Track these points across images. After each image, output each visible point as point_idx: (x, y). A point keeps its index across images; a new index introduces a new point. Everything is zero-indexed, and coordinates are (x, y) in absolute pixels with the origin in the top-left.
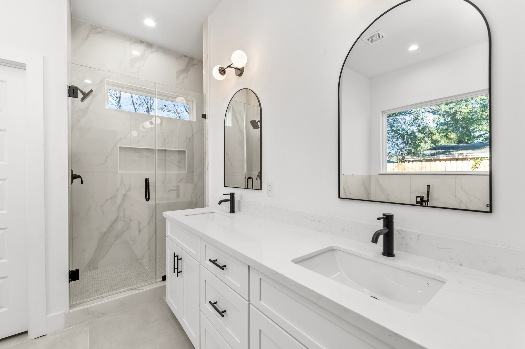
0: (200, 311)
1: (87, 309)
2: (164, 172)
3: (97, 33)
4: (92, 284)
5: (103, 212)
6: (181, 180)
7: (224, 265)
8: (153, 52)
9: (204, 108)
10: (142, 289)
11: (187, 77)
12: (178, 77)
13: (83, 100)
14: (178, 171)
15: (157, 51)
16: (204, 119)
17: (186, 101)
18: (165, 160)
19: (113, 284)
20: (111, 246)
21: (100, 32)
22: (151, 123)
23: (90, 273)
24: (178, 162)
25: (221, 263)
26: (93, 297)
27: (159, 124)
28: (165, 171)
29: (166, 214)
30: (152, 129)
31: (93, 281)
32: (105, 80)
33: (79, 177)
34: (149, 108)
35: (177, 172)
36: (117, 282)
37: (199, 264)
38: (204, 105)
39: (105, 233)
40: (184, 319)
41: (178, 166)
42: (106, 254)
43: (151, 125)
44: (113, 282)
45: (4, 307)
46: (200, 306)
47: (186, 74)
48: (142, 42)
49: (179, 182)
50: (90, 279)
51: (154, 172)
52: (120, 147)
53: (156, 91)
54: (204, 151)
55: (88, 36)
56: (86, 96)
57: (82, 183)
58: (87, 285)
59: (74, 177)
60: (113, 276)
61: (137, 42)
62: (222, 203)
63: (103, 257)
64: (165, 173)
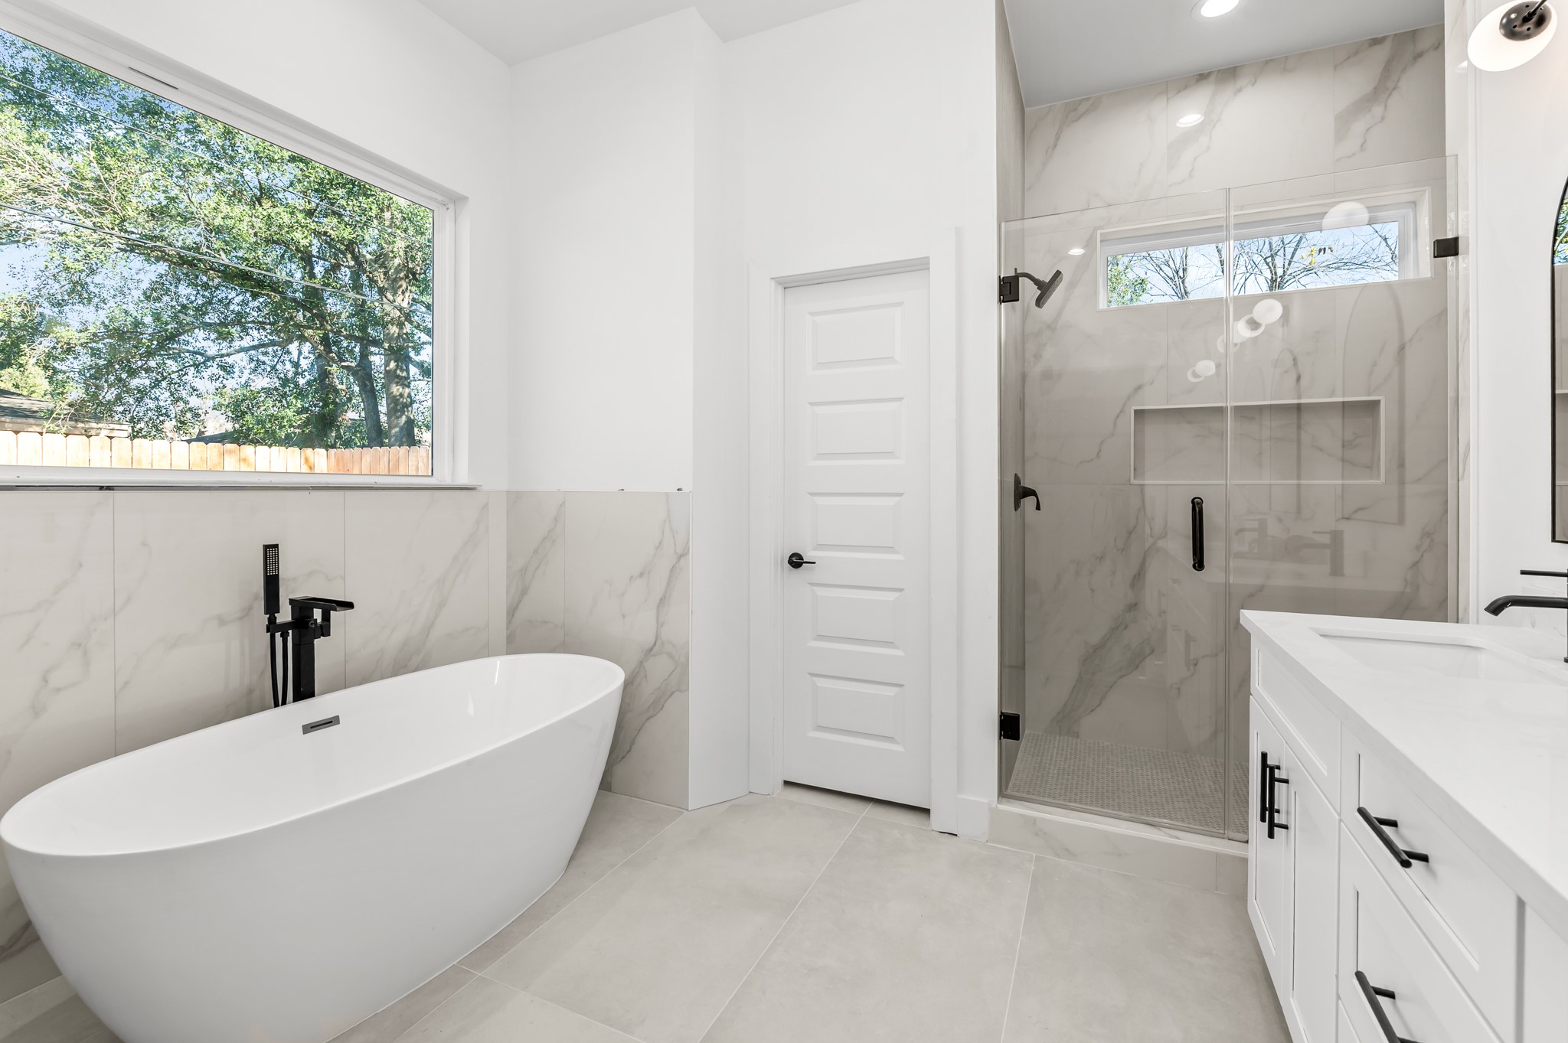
0: (1338, 997)
1: (1034, 820)
2: (1295, 482)
3: (1079, 118)
4: (1059, 768)
5: (1093, 591)
6: (1357, 511)
7: (1420, 850)
8: (1239, 90)
9: (1451, 216)
10: (1178, 838)
11: (1383, 119)
12: (1341, 133)
13: (1040, 302)
14: (1343, 479)
15: (1256, 81)
16: (1450, 259)
17: (1370, 212)
18: (1299, 442)
19: (1108, 791)
20: (1111, 687)
21: (1086, 112)
22: (1254, 324)
23: (1059, 740)
24: (1343, 447)
25: (1407, 839)
26: (1054, 798)
27: (1279, 320)
28: (1299, 478)
29: (1252, 618)
30: (1254, 340)
31: (1062, 763)
32: (1099, 232)
33: (1033, 493)
34: (1280, 272)
35: (1340, 482)
36: (1118, 789)
37: (1337, 817)
38: (1450, 204)
39: (1099, 648)
40: (1291, 1000)
41: (1343, 460)
42: (1099, 705)
43: (1252, 330)
44: (1108, 786)
45: (898, 743)
46: (1337, 976)
47: (1378, 110)
48: (1202, 77)
49: (1348, 519)
50: (1057, 753)
51: (1223, 482)
52: (1136, 412)
53: (1227, 218)
54: (1451, 394)
55: (1057, 138)
56: (1045, 289)
57: (1038, 508)
58: (1047, 766)
59: (1022, 493)
60: (1113, 770)
61: (1186, 87)
62: (1511, 611)
63: (1092, 711)
64: (1299, 486)
